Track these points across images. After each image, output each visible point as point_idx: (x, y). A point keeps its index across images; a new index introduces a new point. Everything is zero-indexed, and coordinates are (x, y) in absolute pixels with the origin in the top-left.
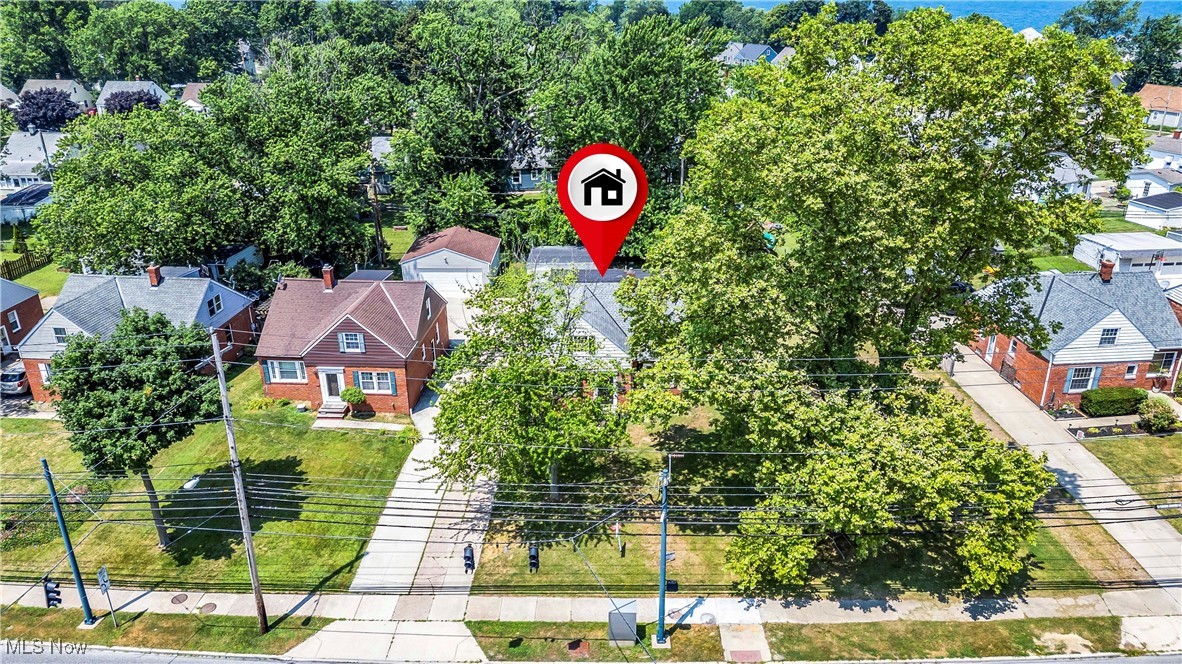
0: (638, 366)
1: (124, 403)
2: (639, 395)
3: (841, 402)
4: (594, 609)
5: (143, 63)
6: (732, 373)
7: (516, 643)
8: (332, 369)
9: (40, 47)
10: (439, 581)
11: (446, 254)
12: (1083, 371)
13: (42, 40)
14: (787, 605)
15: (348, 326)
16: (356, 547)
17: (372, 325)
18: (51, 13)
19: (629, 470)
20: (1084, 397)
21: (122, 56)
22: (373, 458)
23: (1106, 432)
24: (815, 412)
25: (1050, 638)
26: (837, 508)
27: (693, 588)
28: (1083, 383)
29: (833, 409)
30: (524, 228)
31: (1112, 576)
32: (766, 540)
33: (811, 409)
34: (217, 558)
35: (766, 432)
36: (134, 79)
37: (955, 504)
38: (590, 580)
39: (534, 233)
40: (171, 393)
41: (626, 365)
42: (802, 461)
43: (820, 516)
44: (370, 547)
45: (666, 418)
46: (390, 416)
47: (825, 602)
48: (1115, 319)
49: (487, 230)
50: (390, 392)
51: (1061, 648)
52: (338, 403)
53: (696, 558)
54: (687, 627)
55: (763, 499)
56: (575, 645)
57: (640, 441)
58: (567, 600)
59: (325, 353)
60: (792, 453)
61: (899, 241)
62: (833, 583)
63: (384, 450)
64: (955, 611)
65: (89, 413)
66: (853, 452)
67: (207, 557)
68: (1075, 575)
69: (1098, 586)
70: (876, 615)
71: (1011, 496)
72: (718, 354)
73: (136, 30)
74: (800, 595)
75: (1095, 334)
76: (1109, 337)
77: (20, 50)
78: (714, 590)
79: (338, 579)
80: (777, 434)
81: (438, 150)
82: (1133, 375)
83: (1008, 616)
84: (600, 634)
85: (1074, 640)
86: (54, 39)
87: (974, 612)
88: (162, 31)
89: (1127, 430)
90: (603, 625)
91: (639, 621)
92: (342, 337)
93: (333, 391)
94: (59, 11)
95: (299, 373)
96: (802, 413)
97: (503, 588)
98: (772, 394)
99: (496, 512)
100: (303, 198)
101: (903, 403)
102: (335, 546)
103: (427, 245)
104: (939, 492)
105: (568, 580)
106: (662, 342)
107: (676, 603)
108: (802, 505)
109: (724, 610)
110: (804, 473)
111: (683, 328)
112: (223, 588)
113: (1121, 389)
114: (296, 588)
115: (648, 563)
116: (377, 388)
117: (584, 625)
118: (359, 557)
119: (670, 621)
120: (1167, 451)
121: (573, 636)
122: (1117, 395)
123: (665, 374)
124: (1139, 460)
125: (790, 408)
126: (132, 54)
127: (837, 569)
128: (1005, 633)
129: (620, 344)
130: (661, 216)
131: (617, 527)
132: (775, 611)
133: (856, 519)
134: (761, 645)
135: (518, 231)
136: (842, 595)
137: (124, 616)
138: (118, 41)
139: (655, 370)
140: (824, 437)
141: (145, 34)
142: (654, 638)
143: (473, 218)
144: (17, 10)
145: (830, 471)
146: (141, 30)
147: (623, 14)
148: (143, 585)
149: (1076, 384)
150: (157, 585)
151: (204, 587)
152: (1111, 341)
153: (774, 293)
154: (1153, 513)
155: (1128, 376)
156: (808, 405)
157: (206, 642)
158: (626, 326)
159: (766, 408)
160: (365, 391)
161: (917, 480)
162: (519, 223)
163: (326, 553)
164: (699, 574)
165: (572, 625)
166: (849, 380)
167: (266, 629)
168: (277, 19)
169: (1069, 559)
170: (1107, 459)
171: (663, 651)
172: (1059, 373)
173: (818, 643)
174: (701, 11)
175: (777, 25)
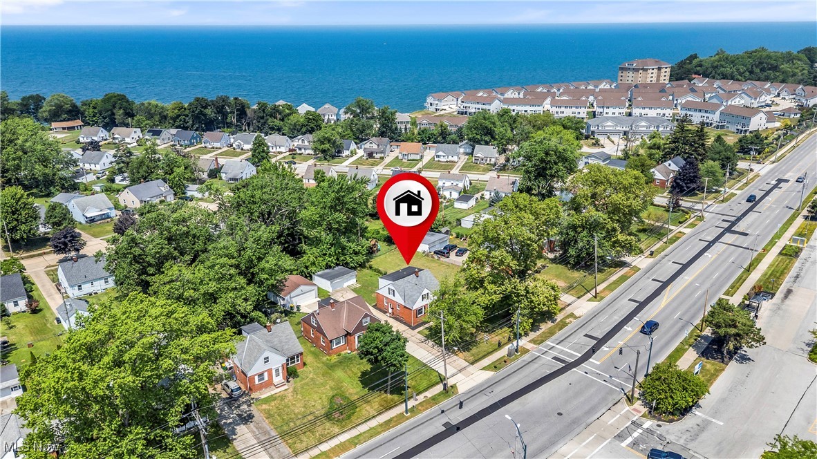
4: (498, 355)
7: (495, 367)
8: (359, 334)
10: (462, 367)
11: (302, 287)
16: (433, 371)
25: (568, 321)
38: (489, 351)
56: (505, 362)
58: (491, 356)
59: (359, 328)
70: (541, 331)
79: (442, 376)
83: (558, 320)
85: (571, 320)
90: (504, 356)
92: (363, 321)
95: (341, 341)
97: (476, 361)
102: (428, 373)
117: (501, 358)
118: (437, 371)
121: (503, 360)
128: (561, 323)
134: (533, 345)
137: (411, 408)
142: (516, 353)
167: (447, 392)
171: (520, 355)
174: (114, 107)
175: (180, 116)
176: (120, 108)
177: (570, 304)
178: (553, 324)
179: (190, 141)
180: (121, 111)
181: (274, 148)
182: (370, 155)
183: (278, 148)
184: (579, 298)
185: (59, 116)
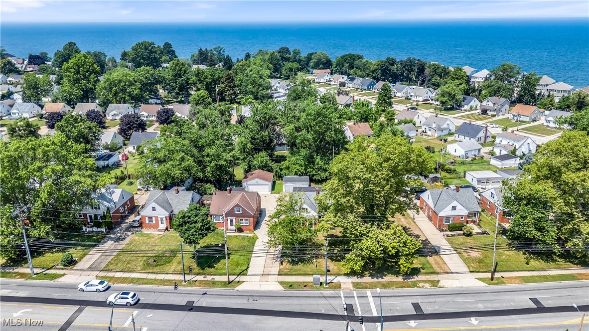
0: (320, 217)
1: (195, 227)
2: (320, 225)
3: (369, 226)
4: (310, 279)
5: (123, 96)
6: (343, 219)
7: (291, 286)
8: (232, 218)
9: (79, 88)
10: (270, 273)
11: (257, 180)
12: (448, 218)
13: (80, 86)
14: (358, 278)
15: (237, 206)
16: (247, 265)
17: (244, 205)
18: (84, 75)
19: (318, 246)
20: (449, 225)
21: (116, 94)
22: (246, 243)
23: (453, 236)
24: (362, 229)
25: (421, 285)
26: (367, 251)
27: (334, 274)
28: (449, 222)
29: (367, 228)
30: (281, 170)
31: (442, 271)
32: (352, 261)
33: (362, 228)
34: (211, 268)
35: (351, 234)
36: (120, 103)
37: (396, 251)
38: (308, 273)
39: (284, 172)
40: (205, 225)
41: (317, 217)
42: (360, 241)
43: (363, 253)
44: (250, 265)
45: (327, 231)
46: (248, 232)
47: (367, 277)
48: (455, 203)
49: (269, 170)
50: (248, 225)
51: (423, 287)
52: (233, 228)
53: (335, 268)
54: (333, 283)
55: (352, 251)
56: (305, 286)
57: (321, 238)
58: (303, 277)
59: (231, 213)
60: (358, 239)
61: (379, 189)
62: (370, 273)
63: (248, 241)
64: (400, 279)
65: (186, 230)
66: (371, 238)
67: (209, 268)
68: (432, 271)
69: (437, 273)
70: (380, 280)
71: (409, 248)
72: (339, 215)
73: (122, 84)
74: (361, 275)
75: (450, 207)
76: (454, 208)
77: (71, 90)
78: (340, 275)
79: (244, 272)
80: (353, 234)
81: (252, 144)
82: (463, 219)
83: (413, 280)
84: (311, 284)
85: (427, 285)
86: (85, 85)
87: (404, 279)
88: (131, 84)
89: (459, 235)
90: (312, 282)
91: (321, 281)
92: (235, 209)
93: (232, 225)
94: (87, 74)
95: (221, 220)
96: (360, 229)
97: (286, 274)
98: (352, 224)
99: (282, 257)
100: (216, 165)
101: (385, 226)
102: (242, 265)
103: (250, 177)
104: (392, 248)
105: (302, 273)
106: (326, 211)
107: (330, 278)
108: (361, 252)
109: (342, 279)
110: (360, 244)
111: (331, 208)
112: (215, 275)
113: (459, 223)
114: (234, 275)
115: (323, 269)
116: (244, 223)
117: (307, 282)
118: (248, 268)
119: (328, 281)
120: (468, 241)
121: (305, 284)
122: (457, 225)
123: (327, 219)
124: (459, 243)
125: (357, 228)
126: (119, 93)
127: (372, 270)
128: (410, 283)
129: (315, 211)
130: (326, 166)
131: (315, 260)
132: (355, 279)
133: (372, 254)
134: (351, 286)
135: (279, 171)
136: (372, 276)
137: (193, 281)
138: (114, 88)
139: (324, 218)
140: (364, 235)
141: (125, 85)
142: (324, 285)
143: (264, 167)
144: (72, 74)
145: (366, 243)
146: (124, 84)
147: (311, 61)
148: (195, 274)
149: (446, 222)
150: (198, 274)
151: (211, 275)
152: (455, 209)
153: (352, 200)
154: (455, 252)
155: (461, 219)
156: (362, 227)
157: (215, 286)
158: (317, 207)
159: (351, 228)
160: (241, 224)
161: (386, 245)
162: (280, 168)
163: (239, 267)
164: (336, 271)
165: (304, 282)
166: (372, 221)
167: (229, 283)
168: (172, 76)
169: (432, 267)
170: (451, 243)
171: (327, 287)
172: (441, 218)
173: (365, 286)
174: (345, 61)
175: (377, 69)
176: (347, 63)
177: (452, 273)
178: (402, 280)
179: (368, 87)
180: (348, 64)
181: (415, 97)
182: (484, 112)
183: (418, 97)
184: (471, 272)
185: (319, 66)
